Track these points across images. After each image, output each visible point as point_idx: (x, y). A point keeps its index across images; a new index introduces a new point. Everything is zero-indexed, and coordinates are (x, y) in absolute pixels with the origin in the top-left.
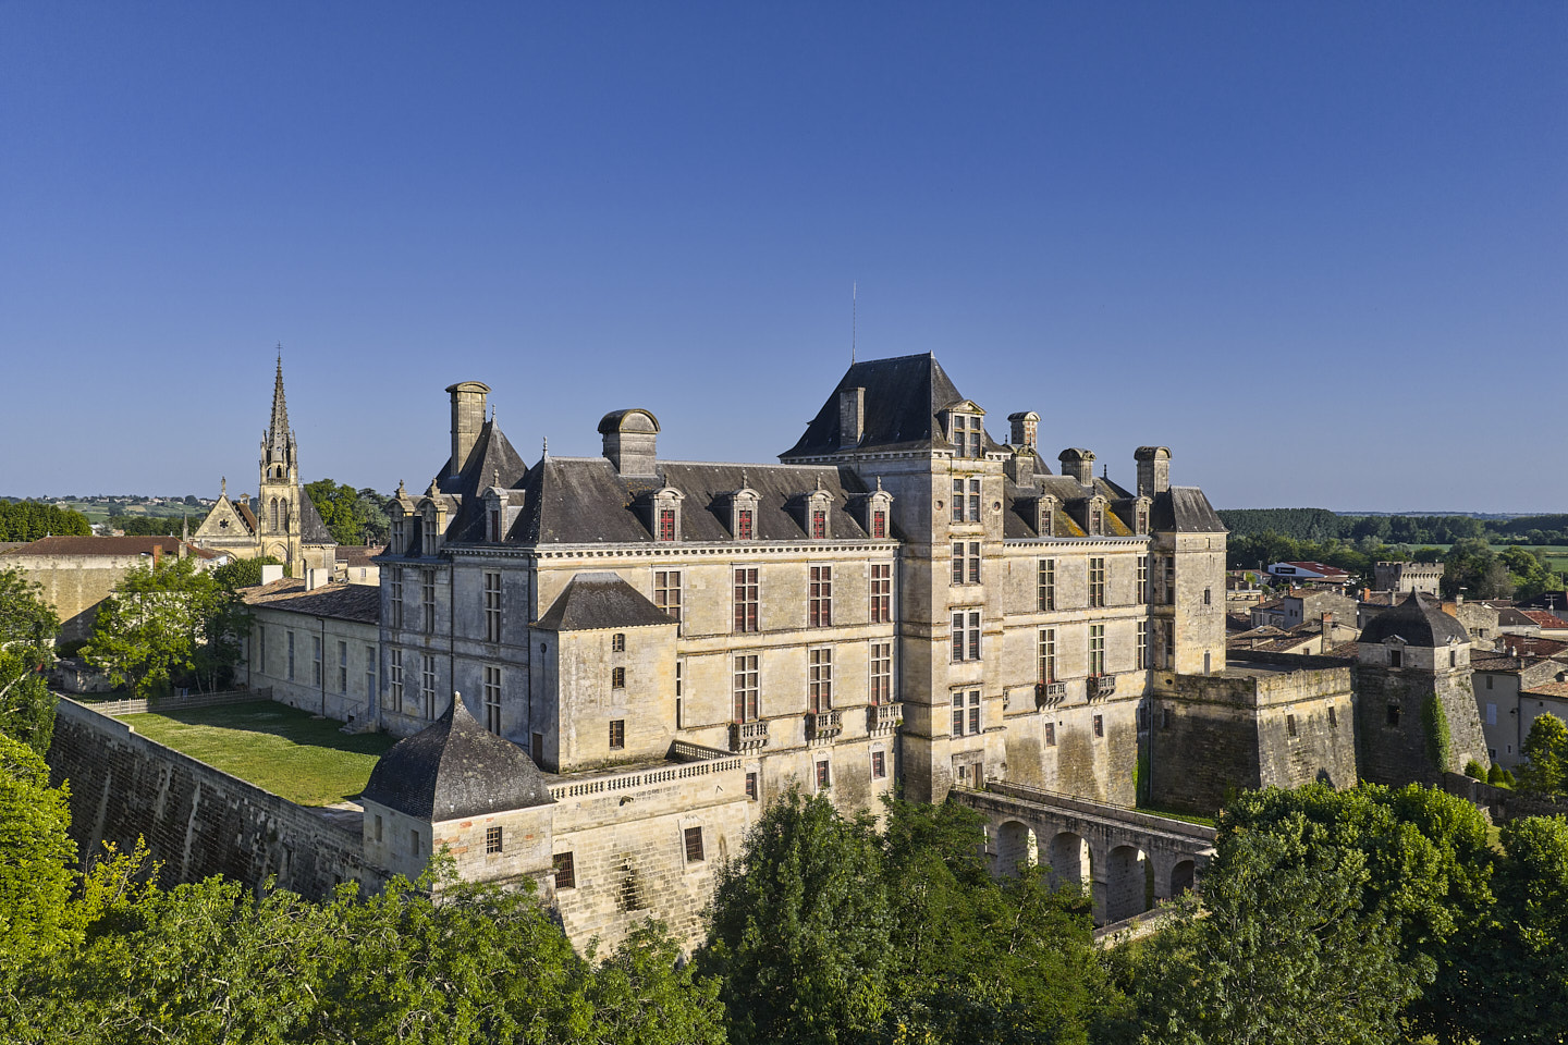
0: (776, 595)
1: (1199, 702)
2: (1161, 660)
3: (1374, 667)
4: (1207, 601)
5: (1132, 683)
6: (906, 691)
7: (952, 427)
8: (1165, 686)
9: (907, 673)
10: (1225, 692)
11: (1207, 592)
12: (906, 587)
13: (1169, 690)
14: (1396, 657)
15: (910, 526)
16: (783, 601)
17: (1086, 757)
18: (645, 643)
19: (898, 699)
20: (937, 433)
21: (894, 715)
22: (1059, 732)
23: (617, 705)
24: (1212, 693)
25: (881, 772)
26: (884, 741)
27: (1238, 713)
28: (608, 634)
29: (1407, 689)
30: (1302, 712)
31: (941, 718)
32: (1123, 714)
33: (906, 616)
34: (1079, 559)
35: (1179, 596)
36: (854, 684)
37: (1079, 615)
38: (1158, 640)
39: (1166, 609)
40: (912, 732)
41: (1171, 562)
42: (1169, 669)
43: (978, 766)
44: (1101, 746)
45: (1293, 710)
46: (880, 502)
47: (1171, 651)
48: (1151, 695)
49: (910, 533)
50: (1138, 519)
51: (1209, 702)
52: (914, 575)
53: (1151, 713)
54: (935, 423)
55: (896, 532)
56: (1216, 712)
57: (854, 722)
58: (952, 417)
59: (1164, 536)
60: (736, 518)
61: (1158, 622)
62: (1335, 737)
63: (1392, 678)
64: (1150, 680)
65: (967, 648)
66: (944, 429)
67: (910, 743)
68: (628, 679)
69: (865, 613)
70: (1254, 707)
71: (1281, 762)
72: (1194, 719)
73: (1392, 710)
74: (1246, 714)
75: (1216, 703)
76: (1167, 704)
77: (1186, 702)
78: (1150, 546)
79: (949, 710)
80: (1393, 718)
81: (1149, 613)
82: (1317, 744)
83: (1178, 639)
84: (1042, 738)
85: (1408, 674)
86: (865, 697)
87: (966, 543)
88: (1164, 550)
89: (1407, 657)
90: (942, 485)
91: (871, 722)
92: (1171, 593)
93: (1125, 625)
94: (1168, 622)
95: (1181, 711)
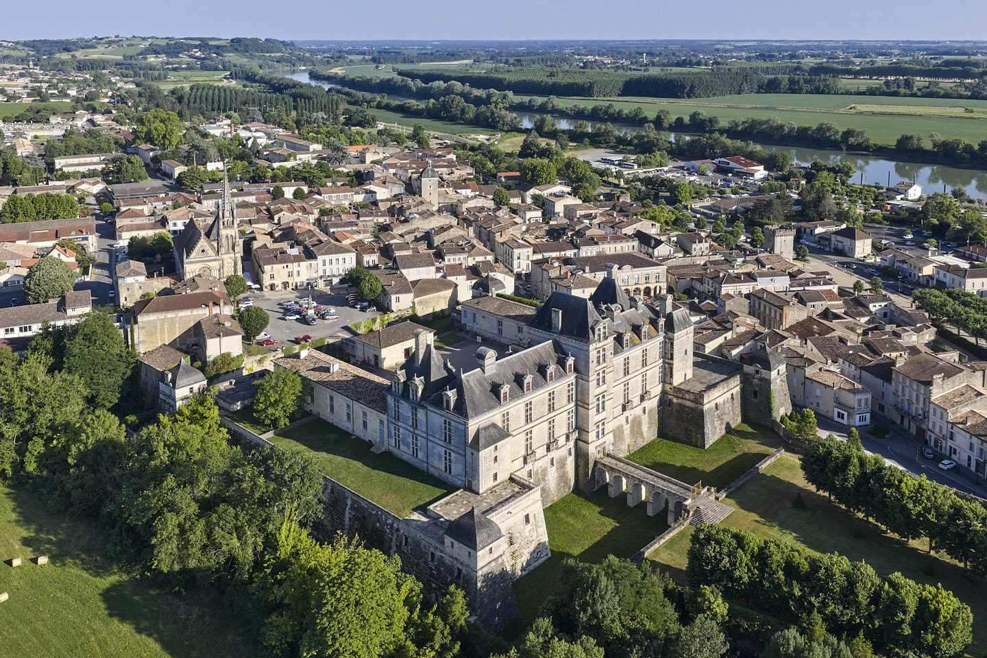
0: (538, 407)
1: (682, 398)
2: (668, 380)
3: (749, 374)
4: (686, 354)
5: (656, 390)
6: (579, 425)
7: (597, 332)
8: (669, 390)
9: (579, 419)
10: (692, 397)
11: (686, 351)
12: (579, 388)
13: (671, 392)
14: (757, 372)
15: (581, 367)
16: (540, 408)
17: (640, 424)
18: (503, 446)
19: (576, 428)
20: (591, 336)
21: (575, 435)
22: (630, 418)
23: (495, 468)
24: (687, 396)
25: (570, 454)
26: (571, 444)
27: (697, 405)
28: (493, 447)
29: (761, 385)
30: (720, 400)
31: (592, 436)
32: (652, 404)
33: (579, 398)
34: (638, 352)
35: (675, 356)
36: (561, 429)
37: (638, 373)
38: (667, 372)
39: (670, 361)
40: (581, 441)
41: (672, 344)
42: (671, 384)
43: (604, 448)
44: (645, 418)
45: (717, 401)
46: (571, 361)
47: (671, 377)
48: (664, 393)
49: (581, 371)
50: (660, 327)
51: (685, 399)
52: (582, 386)
53: (664, 402)
54: (590, 330)
55: (576, 370)
56: (689, 404)
57: (562, 441)
58: (596, 330)
59: (670, 334)
60: (525, 386)
61: (667, 365)
62: (733, 404)
63: (756, 380)
64: (663, 387)
65: (601, 408)
66: (594, 334)
67: (580, 443)
68: (498, 459)
69: (565, 402)
70: (702, 404)
71: (712, 422)
72: (680, 405)
73: (755, 393)
74: (700, 407)
75: (688, 400)
76: (670, 397)
77: (678, 397)
78: (664, 337)
79: (595, 432)
80: (756, 396)
81: (664, 362)
82: (726, 410)
83: (674, 373)
84: (624, 423)
85: (762, 379)
86: (565, 431)
87: (601, 371)
88: (669, 339)
89: (761, 373)
90: (593, 355)
91: (568, 439)
92: (672, 355)
93: (654, 372)
94: (671, 366)
95: (675, 400)
